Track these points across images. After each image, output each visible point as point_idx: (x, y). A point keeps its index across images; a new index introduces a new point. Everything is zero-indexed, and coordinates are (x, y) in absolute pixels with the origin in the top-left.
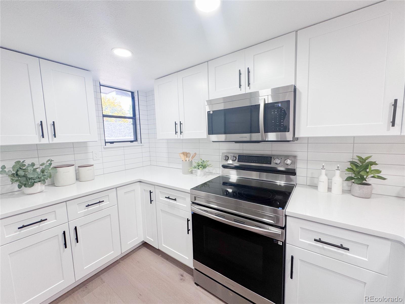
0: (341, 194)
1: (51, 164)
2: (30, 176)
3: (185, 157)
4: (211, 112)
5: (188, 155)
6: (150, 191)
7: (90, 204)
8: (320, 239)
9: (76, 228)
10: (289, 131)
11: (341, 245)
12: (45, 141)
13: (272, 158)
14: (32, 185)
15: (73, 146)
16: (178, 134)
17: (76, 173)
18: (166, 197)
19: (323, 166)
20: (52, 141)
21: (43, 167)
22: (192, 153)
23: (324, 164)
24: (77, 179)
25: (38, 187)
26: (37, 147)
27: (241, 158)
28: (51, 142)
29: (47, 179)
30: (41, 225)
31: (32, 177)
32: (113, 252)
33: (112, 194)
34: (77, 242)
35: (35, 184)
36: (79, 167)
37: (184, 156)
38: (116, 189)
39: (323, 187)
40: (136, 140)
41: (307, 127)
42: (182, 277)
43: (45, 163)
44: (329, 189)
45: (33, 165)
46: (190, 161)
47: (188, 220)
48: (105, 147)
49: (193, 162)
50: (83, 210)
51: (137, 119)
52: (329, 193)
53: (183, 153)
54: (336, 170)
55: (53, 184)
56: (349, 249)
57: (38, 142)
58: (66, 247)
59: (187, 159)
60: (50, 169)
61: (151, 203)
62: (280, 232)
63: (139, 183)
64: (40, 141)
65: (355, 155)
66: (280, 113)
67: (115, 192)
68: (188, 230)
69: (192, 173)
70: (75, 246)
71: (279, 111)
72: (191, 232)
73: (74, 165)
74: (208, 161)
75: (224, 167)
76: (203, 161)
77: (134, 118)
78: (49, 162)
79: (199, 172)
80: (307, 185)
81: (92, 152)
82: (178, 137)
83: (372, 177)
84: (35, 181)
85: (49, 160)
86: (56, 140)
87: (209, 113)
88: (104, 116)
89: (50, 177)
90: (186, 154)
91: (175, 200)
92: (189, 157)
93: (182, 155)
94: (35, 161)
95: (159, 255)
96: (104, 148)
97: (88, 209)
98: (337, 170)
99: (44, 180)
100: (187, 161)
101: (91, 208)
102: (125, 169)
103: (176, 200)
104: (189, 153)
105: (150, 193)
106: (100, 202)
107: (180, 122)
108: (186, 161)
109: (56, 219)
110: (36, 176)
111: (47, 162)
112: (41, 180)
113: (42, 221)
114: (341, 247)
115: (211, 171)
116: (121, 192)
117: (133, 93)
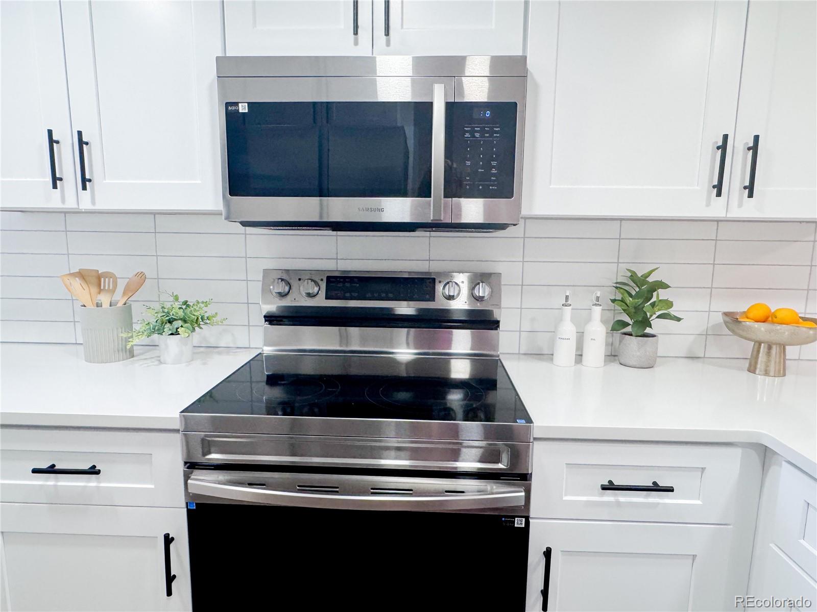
0: (603, 365)
3: (94, 290)
4: (240, 105)
5: (106, 283)
8: (610, 482)
10: (511, 196)
11: (655, 483)
13: (437, 281)
16: (62, 187)
18: (33, 471)
19: (567, 297)
23: (570, 294)
27: (338, 284)
37: (85, 286)
39: (565, 352)
41: (551, 187)
44: (579, 357)
46: (120, 304)
47: (168, 540)
49: (136, 308)
52: (579, 366)
53: (82, 275)
54: (594, 307)
56: (672, 487)
59: (105, 299)
62: (522, 492)
65: (623, 267)
66: (487, 137)
68: (168, 580)
69: (131, 354)
71: (487, 132)
72: (179, 585)
74: (206, 304)
76: (185, 303)
79: (171, 345)
80: (521, 352)
82: (63, 201)
83: (659, 317)
87: (233, 108)
90: (95, 279)
91: (90, 473)
92: (113, 291)
93: (77, 283)
98: (596, 305)
100: (106, 305)
103: (98, 472)
104: (108, 275)
107: (80, 133)
108: (99, 305)
114: (656, 488)
115: (213, 342)
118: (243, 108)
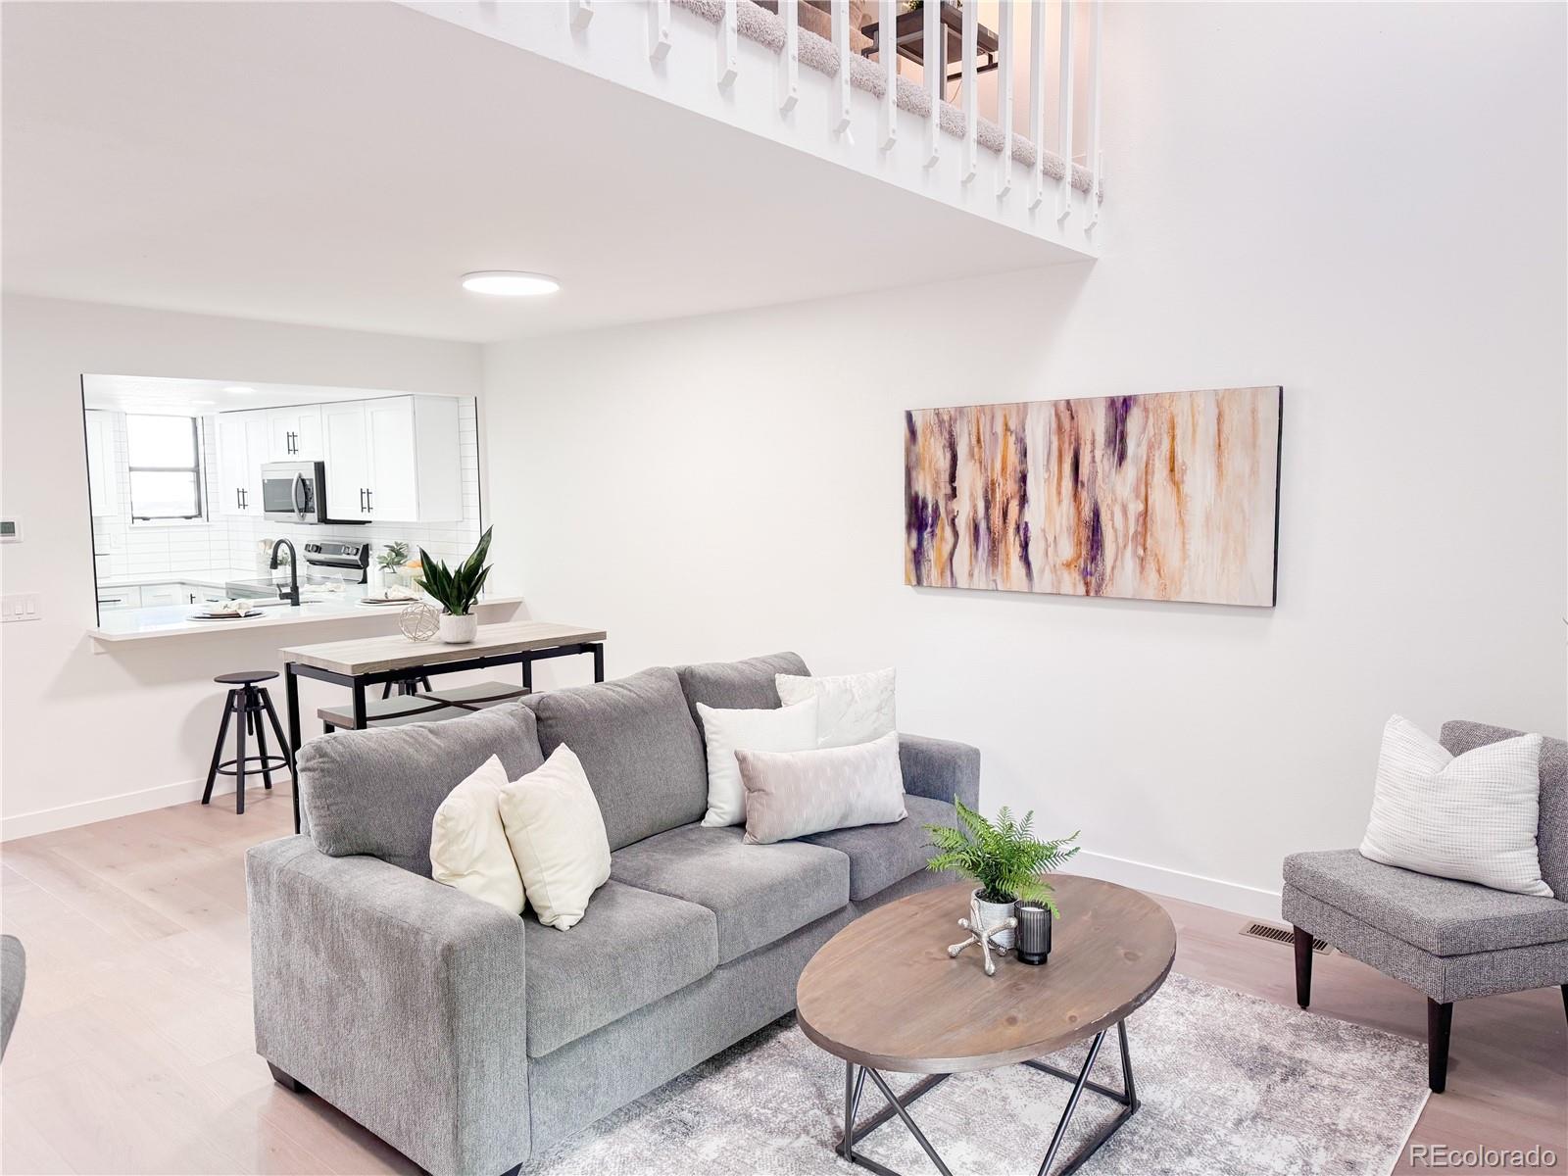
6: (192, 595)
10: (315, 512)
38: (140, 588)
40: (200, 514)
48: (133, 526)
51: (200, 472)
63: (180, 585)
75: (311, 562)
77: (197, 469)
81: (110, 534)
96: (130, 528)
105: (192, 597)
106: (114, 601)
117: (194, 420)
118: (266, 482)
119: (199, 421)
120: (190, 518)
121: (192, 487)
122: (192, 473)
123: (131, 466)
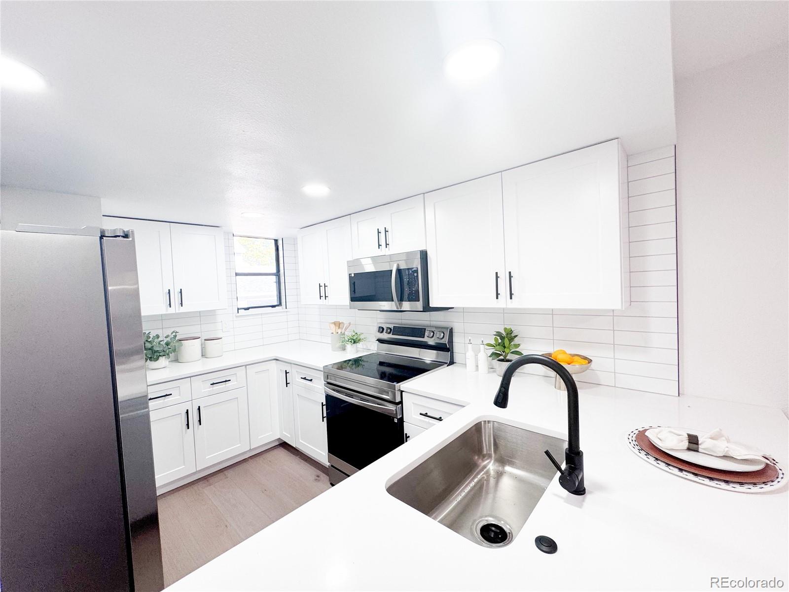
0: (486, 373)
1: (175, 336)
2: (156, 349)
3: (337, 328)
5: (341, 326)
6: (286, 371)
7: (215, 382)
8: (427, 413)
9: (199, 409)
10: (419, 301)
12: (171, 311)
13: (424, 331)
14: (157, 359)
15: (200, 314)
16: (322, 299)
17: (202, 348)
18: (301, 378)
19: (470, 340)
20: (179, 310)
21: (168, 339)
22: (346, 322)
24: (202, 355)
25: (163, 361)
26: (162, 318)
27: (397, 330)
28: (177, 312)
29: (171, 353)
30: (166, 400)
31: (158, 350)
32: (239, 445)
33: (241, 372)
34: (200, 424)
35: (160, 358)
36: (205, 340)
37: (335, 326)
38: (246, 367)
40: (280, 304)
42: (317, 478)
43: (170, 334)
45: (158, 336)
46: (343, 333)
47: (323, 405)
48: (238, 315)
50: (208, 389)
51: (281, 276)
52: (477, 372)
53: (335, 323)
54: (481, 345)
55: (176, 360)
57: (164, 313)
58: (188, 428)
59: (339, 331)
60: (174, 342)
61: (287, 386)
62: (394, 408)
63: (275, 361)
64: (167, 310)
67: (244, 371)
68: (323, 418)
69: (344, 349)
70: (198, 429)
72: (325, 419)
73: (200, 338)
74: (361, 334)
75: (381, 341)
76: (357, 334)
77: (278, 274)
78: (174, 334)
81: (222, 322)
82: (322, 303)
83: (511, 353)
84: (161, 354)
85: (174, 332)
86: (183, 310)
88: (237, 274)
89: (174, 351)
90: (338, 325)
91: (311, 380)
92: (342, 329)
93: (333, 326)
94: (159, 332)
95: (297, 456)
96: (236, 316)
97: (213, 387)
99: (168, 354)
100: (339, 333)
101: (216, 387)
102: (262, 344)
104: (342, 323)
105: (286, 373)
106: (226, 381)
107: (325, 284)
108: (337, 333)
109: (180, 396)
110: (162, 349)
111: (172, 333)
112: (165, 354)
113: (167, 395)
115: (369, 348)
116: (251, 370)
117: (276, 241)
118: (353, 275)
119: (280, 243)
120: (273, 306)
121: (274, 287)
122: (275, 277)
123: (237, 272)
